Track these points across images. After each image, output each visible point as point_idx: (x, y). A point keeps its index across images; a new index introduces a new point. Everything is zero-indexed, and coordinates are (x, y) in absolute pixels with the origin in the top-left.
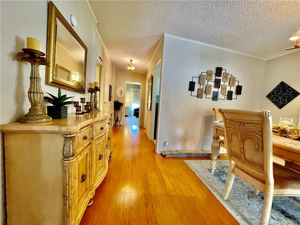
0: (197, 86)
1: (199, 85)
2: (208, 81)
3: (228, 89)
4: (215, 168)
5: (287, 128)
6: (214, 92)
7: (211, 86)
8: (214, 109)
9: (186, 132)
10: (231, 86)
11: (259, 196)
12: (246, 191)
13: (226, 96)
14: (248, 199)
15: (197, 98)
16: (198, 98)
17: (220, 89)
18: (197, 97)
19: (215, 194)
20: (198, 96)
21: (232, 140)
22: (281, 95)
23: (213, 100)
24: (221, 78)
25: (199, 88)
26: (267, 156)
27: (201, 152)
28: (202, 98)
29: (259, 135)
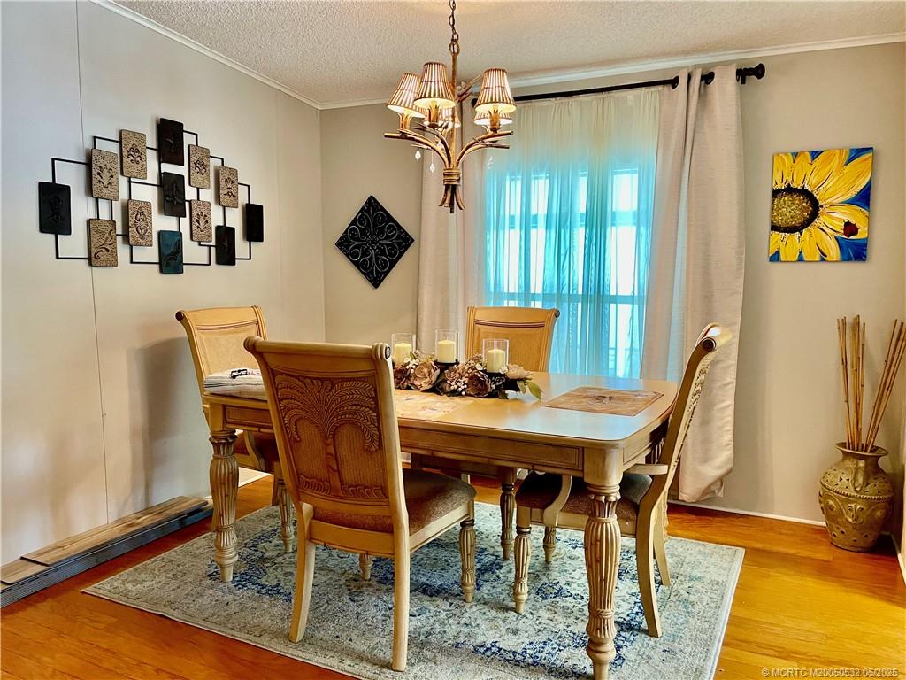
0: (81, 209)
1: (91, 201)
2: (130, 182)
3: (216, 219)
4: (237, 557)
5: (409, 363)
6: (161, 234)
7: (148, 204)
8: (180, 316)
9: (60, 448)
10: (224, 208)
11: (373, 578)
12: (340, 583)
13: (213, 250)
14: (352, 603)
15: (89, 269)
16: (94, 269)
17: (185, 221)
18: (90, 264)
19: (265, 643)
20: (91, 259)
21: (299, 437)
22: (373, 242)
23: (162, 271)
24: (182, 170)
25: (92, 215)
26: (391, 457)
27: (147, 520)
28: (116, 266)
29: (371, 409)
